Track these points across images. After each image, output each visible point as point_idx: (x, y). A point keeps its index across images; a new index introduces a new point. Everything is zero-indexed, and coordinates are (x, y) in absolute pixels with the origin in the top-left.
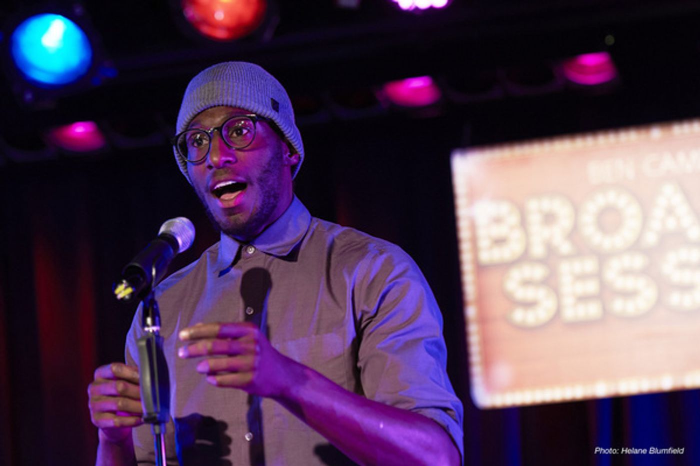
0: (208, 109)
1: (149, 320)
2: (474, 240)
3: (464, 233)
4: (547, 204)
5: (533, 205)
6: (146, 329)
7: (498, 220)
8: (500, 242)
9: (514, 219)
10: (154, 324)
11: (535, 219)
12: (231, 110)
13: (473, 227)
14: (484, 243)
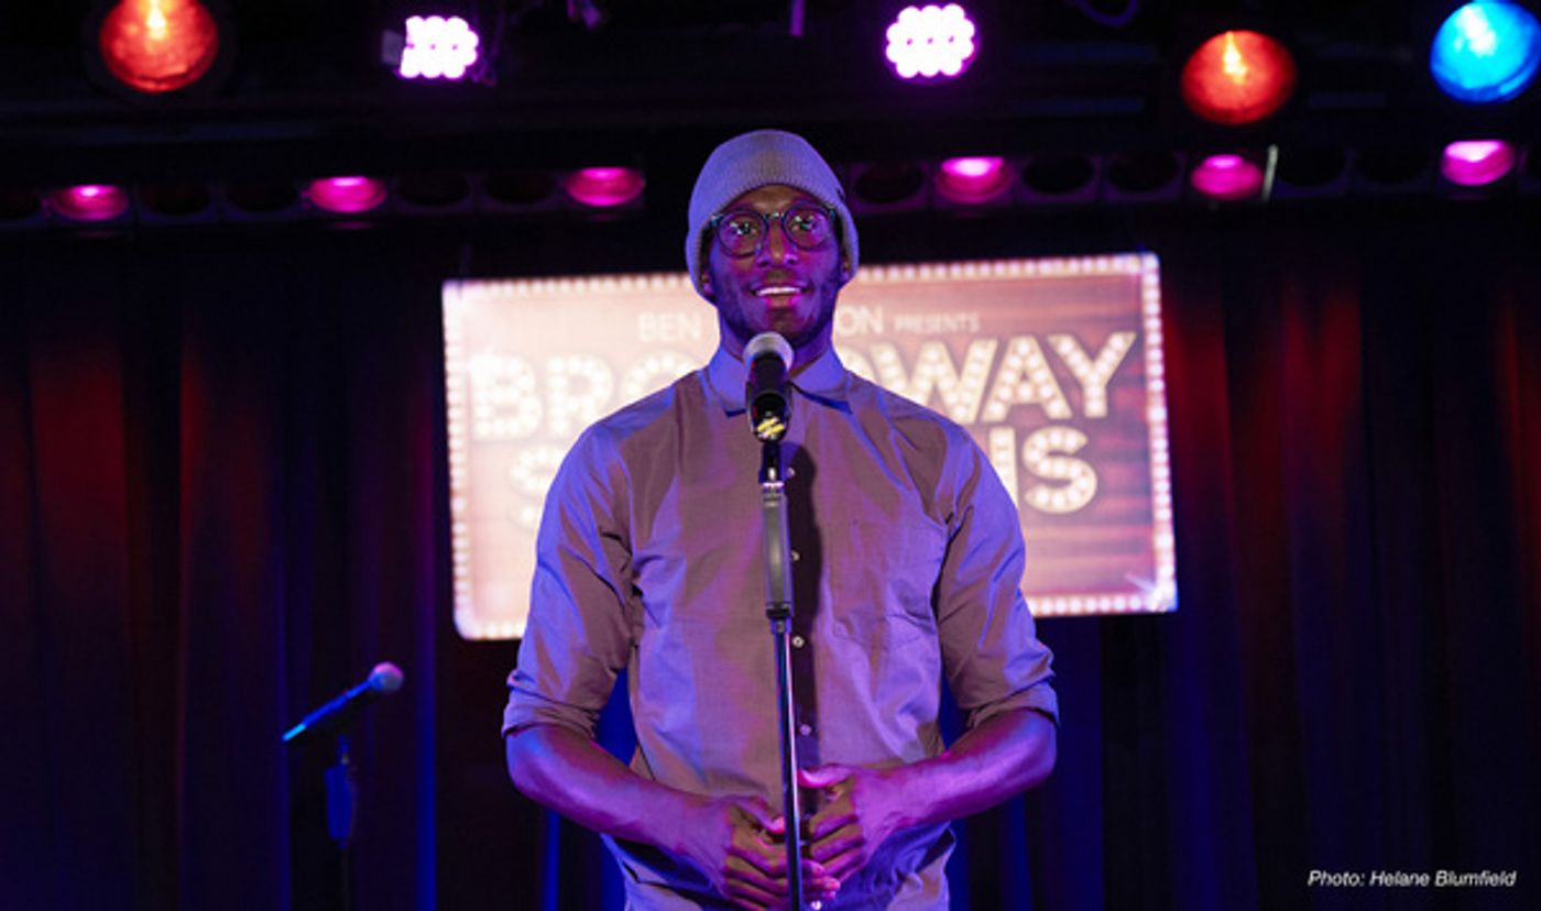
0: (762, 186)
1: (772, 473)
2: (469, 406)
3: (454, 397)
4: (575, 365)
5: (556, 365)
6: (767, 485)
7: (504, 382)
8: (506, 411)
9: (528, 382)
10: (778, 478)
11: (558, 383)
12: (797, 194)
13: (468, 388)
14: (482, 412)
